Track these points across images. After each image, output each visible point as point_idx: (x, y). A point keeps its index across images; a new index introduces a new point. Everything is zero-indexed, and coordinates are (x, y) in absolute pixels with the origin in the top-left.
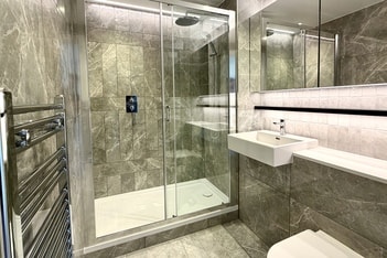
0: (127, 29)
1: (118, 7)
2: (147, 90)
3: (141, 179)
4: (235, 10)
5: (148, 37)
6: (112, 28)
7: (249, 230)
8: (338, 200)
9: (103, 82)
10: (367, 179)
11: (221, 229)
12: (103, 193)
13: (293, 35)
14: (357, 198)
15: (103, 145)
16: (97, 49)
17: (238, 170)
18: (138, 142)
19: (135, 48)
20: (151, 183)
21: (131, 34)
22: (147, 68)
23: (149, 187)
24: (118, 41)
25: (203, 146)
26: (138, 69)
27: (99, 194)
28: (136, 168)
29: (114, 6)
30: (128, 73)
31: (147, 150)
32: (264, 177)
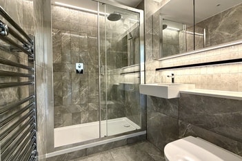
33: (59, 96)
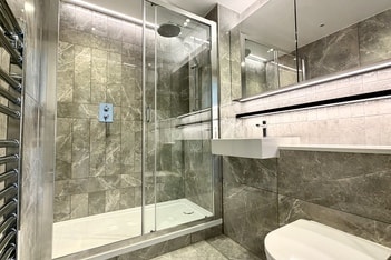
0: (106, 34)
1: (96, 11)
2: (124, 99)
3: (112, 199)
4: (216, 21)
5: (128, 46)
6: (87, 31)
7: (234, 244)
8: (327, 183)
9: (75, 86)
10: (353, 154)
11: (205, 245)
12: (65, 215)
13: (265, 63)
14: (345, 175)
15: (68, 157)
16: (69, 50)
17: (221, 179)
18: (111, 155)
19: (113, 54)
20: (124, 203)
21: (108, 41)
22: (125, 76)
23: (122, 208)
24: (94, 46)
25: (183, 162)
26: (114, 77)
27: (59, 216)
28: (107, 185)
29: (92, 10)
30: (103, 80)
31: (122, 165)
32: (250, 180)
33: (66, 162)
